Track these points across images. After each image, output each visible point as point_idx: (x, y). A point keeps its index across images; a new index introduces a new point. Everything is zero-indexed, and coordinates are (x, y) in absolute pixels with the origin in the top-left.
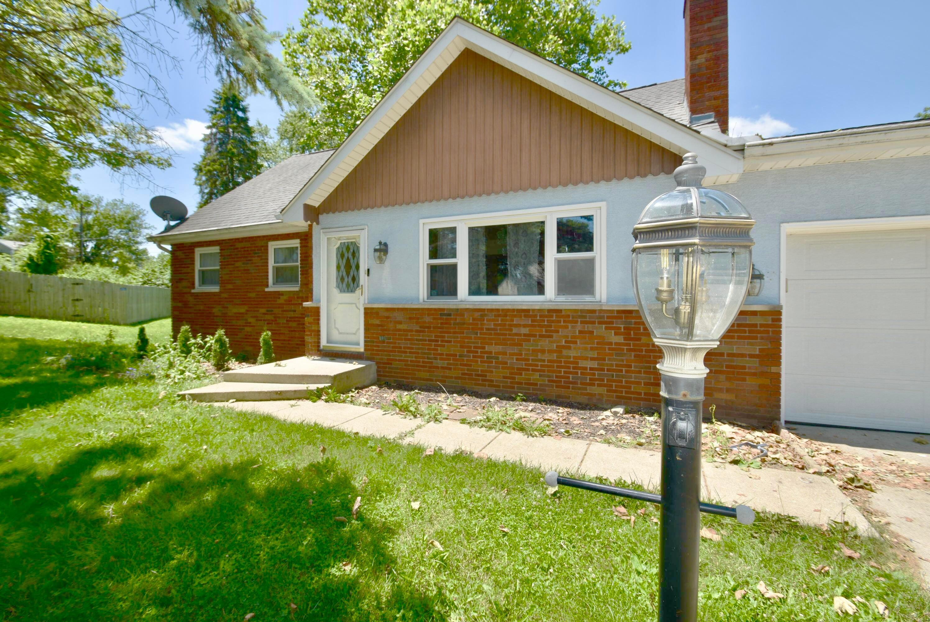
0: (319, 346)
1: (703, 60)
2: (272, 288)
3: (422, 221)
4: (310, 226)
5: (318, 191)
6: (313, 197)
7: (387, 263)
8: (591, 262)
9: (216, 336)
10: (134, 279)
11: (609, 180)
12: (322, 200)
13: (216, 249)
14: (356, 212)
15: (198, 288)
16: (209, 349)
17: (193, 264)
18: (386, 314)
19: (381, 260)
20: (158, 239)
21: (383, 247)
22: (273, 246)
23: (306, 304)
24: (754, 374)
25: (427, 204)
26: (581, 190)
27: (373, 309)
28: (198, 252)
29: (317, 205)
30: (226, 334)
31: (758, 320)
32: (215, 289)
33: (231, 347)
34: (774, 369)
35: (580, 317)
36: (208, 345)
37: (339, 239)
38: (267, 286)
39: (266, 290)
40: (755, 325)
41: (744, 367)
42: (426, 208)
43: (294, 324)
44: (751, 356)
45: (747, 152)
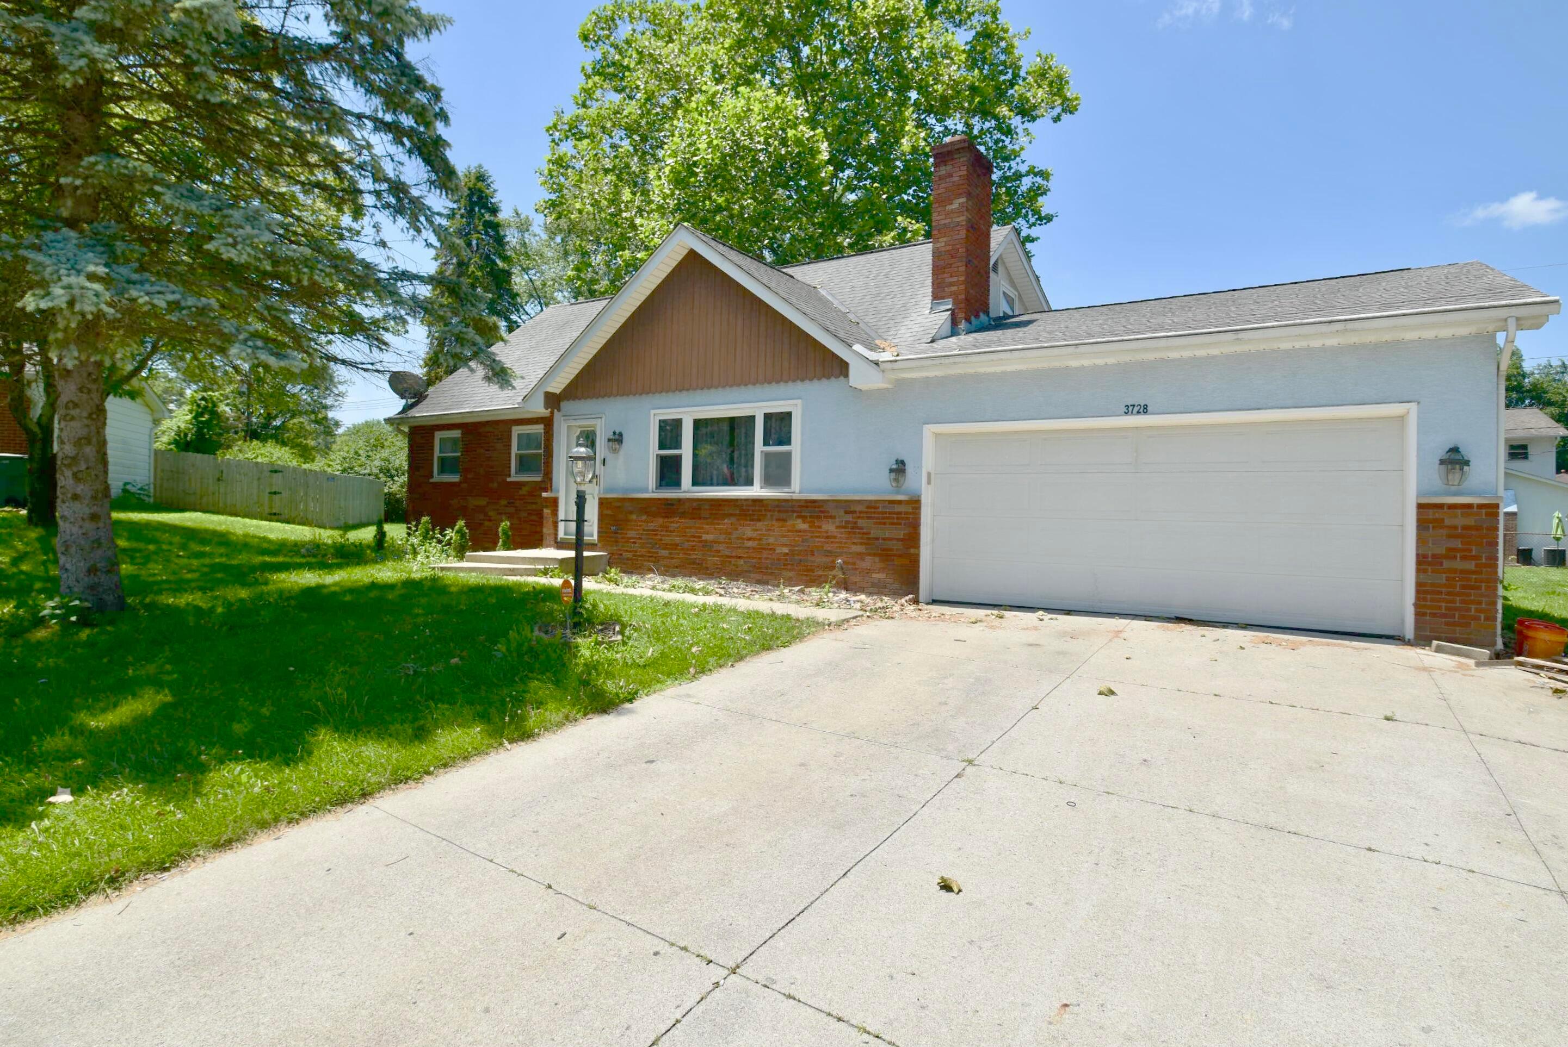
0: (556, 538)
1: (943, 244)
2: (514, 477)
3: (653, 412)
4: (552, 413)
5: (558, 379)
6: (554, 384)
7: (622, 452)
8: (788, 455)
9: (457, 528)
10: (329, 466)
11: (802, 380)
12: (563, 387)
13: (456, 434)
14: (594, 400)
15: (437, 478)
16: (449, 544)
17: (433, 450)
18: (619, 504)
19: (615, 451)
20: (397, 421)
21: (617, 437)
22: (516, 431)
23: (544, 495)
24: (900, 556)
25: (657, 395)
26: (782, 389)
27: (607, 499)
28: (439, 435)
29: (558, 391)
30: (467, 525)
31: (902, 509)
32: (455, 478)
33: (470, 540)
34: (912, 551)
35: (777, 506)
36: (448, 537)
37: (580, 427)
38: (509, 476)
39: (508, 480)
40: (900, 513)
41: (891, 550)
42: (658, 399)
43: (534, 517)
44: (898, 540)
45: (882, 365)
